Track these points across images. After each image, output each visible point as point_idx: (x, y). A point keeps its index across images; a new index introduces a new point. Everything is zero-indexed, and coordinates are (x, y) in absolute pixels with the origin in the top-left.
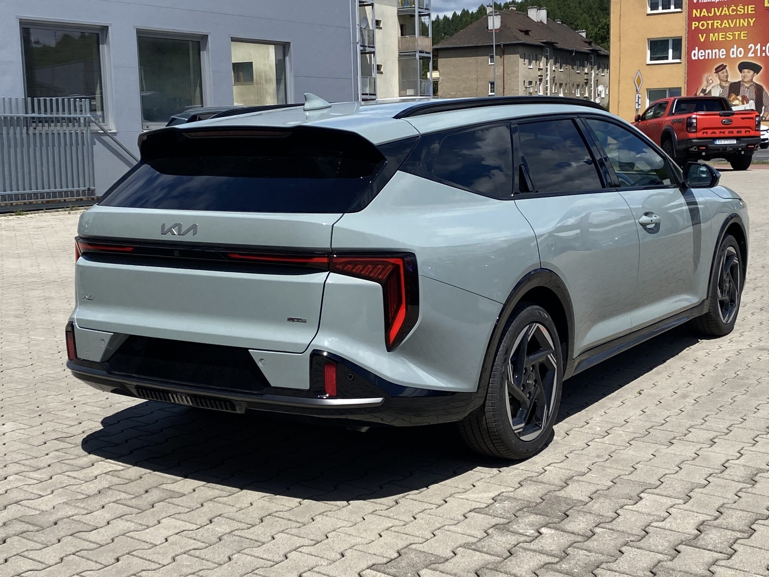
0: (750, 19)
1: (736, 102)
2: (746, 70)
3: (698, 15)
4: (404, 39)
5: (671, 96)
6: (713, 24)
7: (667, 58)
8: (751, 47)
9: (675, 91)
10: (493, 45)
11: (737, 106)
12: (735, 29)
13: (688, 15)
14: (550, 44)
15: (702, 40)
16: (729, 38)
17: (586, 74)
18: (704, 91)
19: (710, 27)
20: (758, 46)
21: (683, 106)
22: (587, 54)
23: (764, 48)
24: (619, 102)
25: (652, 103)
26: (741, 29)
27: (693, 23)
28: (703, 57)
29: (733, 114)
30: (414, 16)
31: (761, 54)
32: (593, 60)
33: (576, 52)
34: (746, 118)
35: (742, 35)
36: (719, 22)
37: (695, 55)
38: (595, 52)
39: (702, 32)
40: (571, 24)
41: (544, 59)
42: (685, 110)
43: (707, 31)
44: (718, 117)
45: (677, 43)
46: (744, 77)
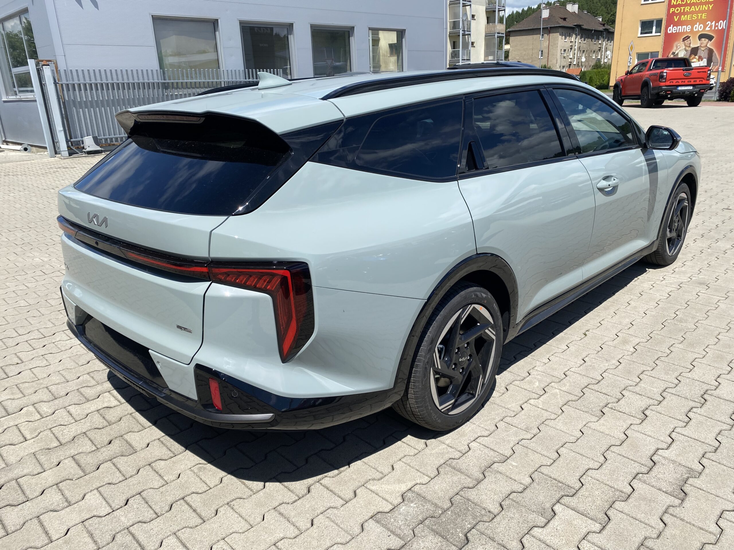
0: (710, 5)
1: (695, 60)
2: (703, 39)
3: (675, 3)
4: (488, 26)
5: (651, 58)
6: (684, 9)
7: (651, 32)
8: (709, 24)
9: (654, 54)
10: (540, 28)
11: (695, 63)
12: (700, 12)
13: (668, 4)
14: (579, 26)
15: (676, 20)
16: (694, 18)
17: (600, 44)
18: (674, 53)
19: (682, 11)
20: (714, 23)
21: (659, 64)
22: (601, 31)
23: (717, 24)
24: (618, 61)
25: (639, 62)
26: (702, 12)
27: (671, 9)
28: (675, 31)
29: (693, 69)
30: (495, 11)
31: (715, 28)
32: (605, 36)
33: (595, 31)
34: (700, 72)
35: (703, 16)
36: (689, 7)
37: (670, 30)
38: (606, 30)
39: (676, 15)
40: (594, 13)
41: (574, 36)
42: (659, 67)
43: (680, 14)
44: (682, 71)
45: (659, 22)
46: (702, 44)
